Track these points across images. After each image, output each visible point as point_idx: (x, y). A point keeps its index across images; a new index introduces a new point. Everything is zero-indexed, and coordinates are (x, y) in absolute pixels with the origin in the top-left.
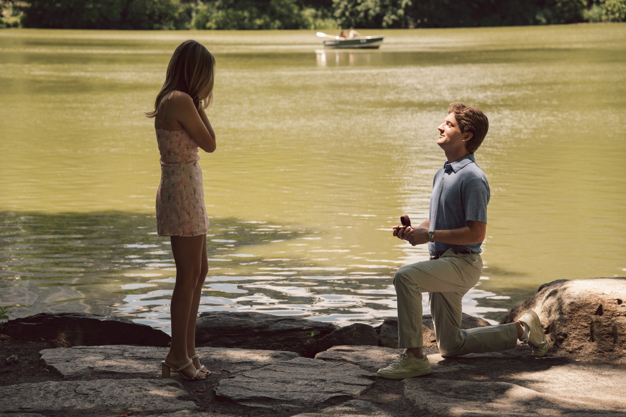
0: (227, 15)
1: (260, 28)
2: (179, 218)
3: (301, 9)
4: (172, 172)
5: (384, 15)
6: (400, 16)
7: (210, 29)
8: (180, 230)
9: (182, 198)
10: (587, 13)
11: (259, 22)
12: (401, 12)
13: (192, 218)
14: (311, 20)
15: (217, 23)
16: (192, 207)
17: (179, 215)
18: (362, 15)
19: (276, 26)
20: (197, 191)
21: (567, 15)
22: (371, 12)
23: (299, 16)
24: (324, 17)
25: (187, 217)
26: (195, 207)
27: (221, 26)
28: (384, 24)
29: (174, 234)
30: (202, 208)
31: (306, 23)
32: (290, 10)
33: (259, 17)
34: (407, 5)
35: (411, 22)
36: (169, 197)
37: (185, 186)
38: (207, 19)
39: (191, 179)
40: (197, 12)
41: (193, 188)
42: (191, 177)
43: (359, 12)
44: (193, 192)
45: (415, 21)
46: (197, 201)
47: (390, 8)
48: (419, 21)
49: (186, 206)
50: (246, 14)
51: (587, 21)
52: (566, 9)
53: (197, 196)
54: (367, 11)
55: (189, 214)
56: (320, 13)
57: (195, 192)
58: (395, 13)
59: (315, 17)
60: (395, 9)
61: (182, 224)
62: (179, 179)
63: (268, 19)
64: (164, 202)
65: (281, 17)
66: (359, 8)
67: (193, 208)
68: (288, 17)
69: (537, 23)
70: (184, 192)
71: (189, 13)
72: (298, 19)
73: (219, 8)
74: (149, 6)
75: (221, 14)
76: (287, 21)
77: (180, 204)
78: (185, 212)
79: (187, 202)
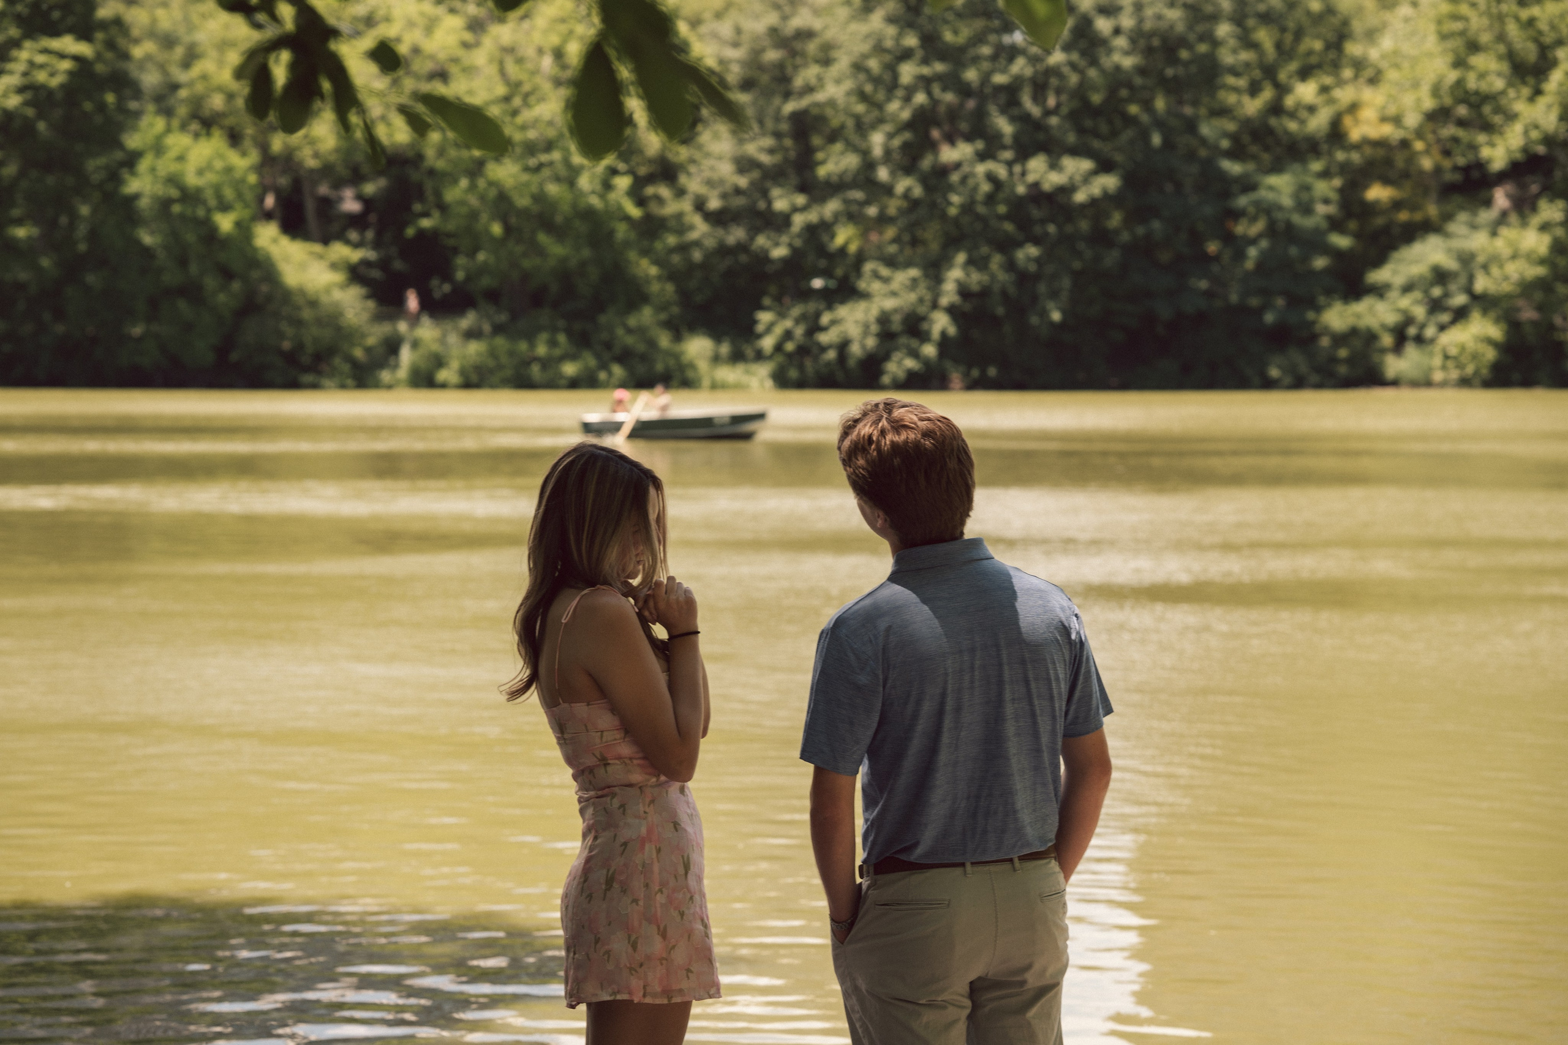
0: (493, 353)
1: (574, 384)
2: (634, 946)
3: (678, 338)
4: (619, 808)
5: (887, 357)
6: (926, 362)
7: (443, 386)
8: (636, 983)
9: (647, 886)
10: (1393, 366)
11: (570, 369)
12: (929, 350)
13: (674, 947)
14: (703, 366)
15: (463, 372)
16: (675, 914)
17: (633, 938)
18: (831, 355)
19: (614, 380)
20: (692, 867)
21: (1343, 370)
22: (855, 349)
23: (677, 356)
24: (737, 357)
25: (657, 946)
26: (682, 914)
27: (474, 378)
28: (886, 379)
29: (614, 993)
30: (702, 920)
31: (690, 374)
32: (652, 344)
33: (572, 357)
34: (943, 334)
35: (956, 378)
36: (610, 881)
37: (659, 851)
38: (439, 362)
39: (677, 830)
40: (415, 344)
41: (683, 857)
42: (676, 826)
43: (823, 349)
44: (681, 871)
45: (966, 375)
46: (691, 898)
47: (903, 340)
48: (975, 373)
49: (659, 910)
50: (542, 350)
51: (1395, 383)
52: (1343, 353)
53: (692, 882)
54: (843, 346)
55: (664, 935)
56: (725, 349)
57: (687, 867)
58: (915, 354)
59: (716, 359)
60: (914, 343)
61: (641, 965)
62: (644, 830)
63: (592, 362)
64: (590, 897)
65: (624, 357)
66: (824, 338)
67: (678, 919)
68: (643, 358)
69: (1268, 384)
70: (656, 868)
71: (392, 346)
72: (672, 362)
73: (471, 335)
74: (288, 330)
75: (474, 348)
76: (641, 369)
77: (641, 903)
78: (653, 929)
79: (660, 899)
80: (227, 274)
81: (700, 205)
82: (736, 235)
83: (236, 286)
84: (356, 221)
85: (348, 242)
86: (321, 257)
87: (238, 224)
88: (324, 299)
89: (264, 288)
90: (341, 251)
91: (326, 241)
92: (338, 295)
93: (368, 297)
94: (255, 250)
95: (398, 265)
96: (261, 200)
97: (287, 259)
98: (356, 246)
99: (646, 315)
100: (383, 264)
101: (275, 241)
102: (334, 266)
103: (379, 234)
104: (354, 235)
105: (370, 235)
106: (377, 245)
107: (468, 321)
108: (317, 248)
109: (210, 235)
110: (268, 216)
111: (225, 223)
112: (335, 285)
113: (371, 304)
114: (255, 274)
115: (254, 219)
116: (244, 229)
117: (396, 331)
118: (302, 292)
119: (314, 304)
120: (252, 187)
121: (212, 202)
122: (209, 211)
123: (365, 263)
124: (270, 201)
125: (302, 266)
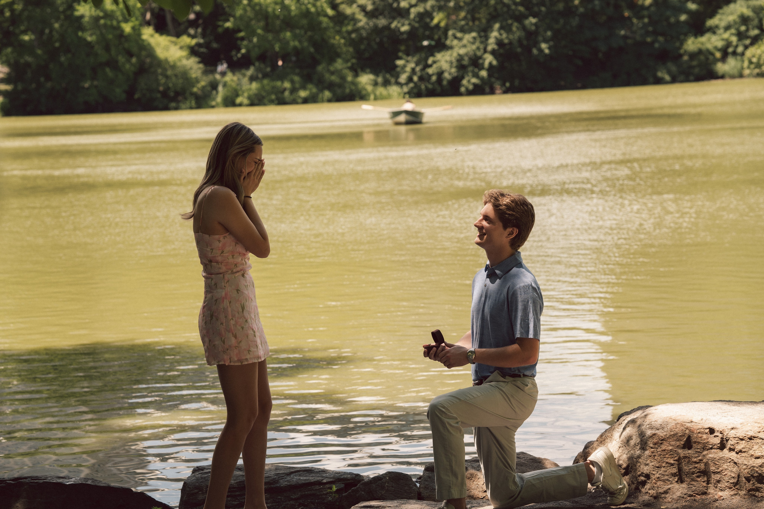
0: (263, 87)
1: (305, 101)
2: (224, 341)
3: (356, 75)
5: (463, 78)
6: (482, 79)
7: (240, 105)
8: (226, 357)
9: (226, 316)
10: (721, 68)
11: (303, 94)
12: (484, 73)
13: (241, 342)
14: (369, 88)
15: (249, 98)
16: (240, 328)
17: (223, 338)
18: (434, 78)
19: (325, 98)
20: (246, 308)
21: (697, 71)
22: (446, 75)
23: (354, 83)
24: (386, 83)
25: (233, 341)
26: (243, 328)
27: (255, 100)
28: (463, 89)
29: (219, 362)
30: (253, 329)
31: (364, 92)
32: (343, 78)
33: (304, 88)
34: (490, 64)
35: (497, 86)
36: (212, 316)
37: (230, 303)
38: (237, 94)
39: (238, 293)
40: (225, 85)
41: (241, 305)
42: (238, 291)
43: (430, 76)
44: (241, 310)
45: (504, 85)
46: (246, 321)
47: (470, 69)
48: (508, 84)
49: (232, 326)
50: (287, 85)
51: (722, 77)
52: (695, 63)
53: (246, 314)
54: (440, 74)
56: (380, 80)
57: (243, 308)
58: (476, 76)
59: (375, 84)
60: (476, 70)
61: (228, 349)
62: (223, 294)
63: (314, 90)
65: (330, 87)
66: (430, 71)
67: (241, 330)
68: (341, 86)
69: (659, 81)
70: (230, 310)
71: (214, 86)
72: (353, 88)
73: (252, 79)
74: (163, 80)
75: (255, 86)
76: (339, 91)
77: (224, 324)
78: (230, 335)
79: (232, 322)
80: (130, 55)
81: (363, 8)
82: (382, 22)
83: (134, 60)
84: (193, 24)
85: (189, 35)
86: (175, 44)
87: (133, 28)
88: (179, 64)
89: (148, 60)
90: (186, 40)
91: (178, 35)
92: (185, 62)
93: (199, 62)
94: (143, 40)
95: (215, 45)
96: (144, 15)
97: (158, 44)
98: (193, 37)
99: (339, 64)
100: (207, 45)
101: (152, 36)
102: (181, 48)
103: (204, 30)
104: (192, 31)
105: (200, 30)
106: (204, 36)
107: (250, 72)
108: (174, 39)
109: (121, 35)
110: (148, 23)
111: (127, 28)
112: (182, 57)
113: (201, 66)
114: (144, 53)
115: (141, 25)
116: (137, 31)
117: (215, 79)
118: (166, 60)
119: (174, 67)
120: (139, 9)
121: (120, 18)
122: (119, 22)
123: (198, 45)
124: (148, 16)
125: (167, 48)
